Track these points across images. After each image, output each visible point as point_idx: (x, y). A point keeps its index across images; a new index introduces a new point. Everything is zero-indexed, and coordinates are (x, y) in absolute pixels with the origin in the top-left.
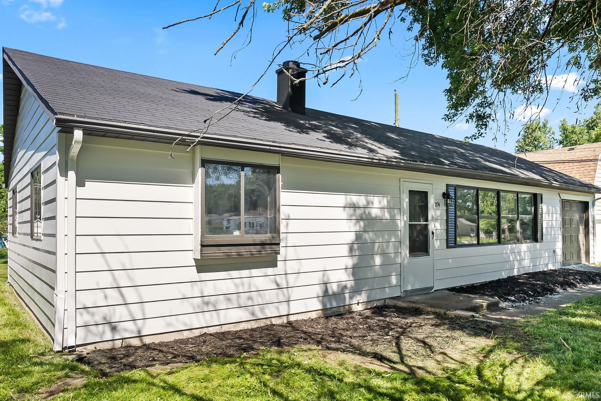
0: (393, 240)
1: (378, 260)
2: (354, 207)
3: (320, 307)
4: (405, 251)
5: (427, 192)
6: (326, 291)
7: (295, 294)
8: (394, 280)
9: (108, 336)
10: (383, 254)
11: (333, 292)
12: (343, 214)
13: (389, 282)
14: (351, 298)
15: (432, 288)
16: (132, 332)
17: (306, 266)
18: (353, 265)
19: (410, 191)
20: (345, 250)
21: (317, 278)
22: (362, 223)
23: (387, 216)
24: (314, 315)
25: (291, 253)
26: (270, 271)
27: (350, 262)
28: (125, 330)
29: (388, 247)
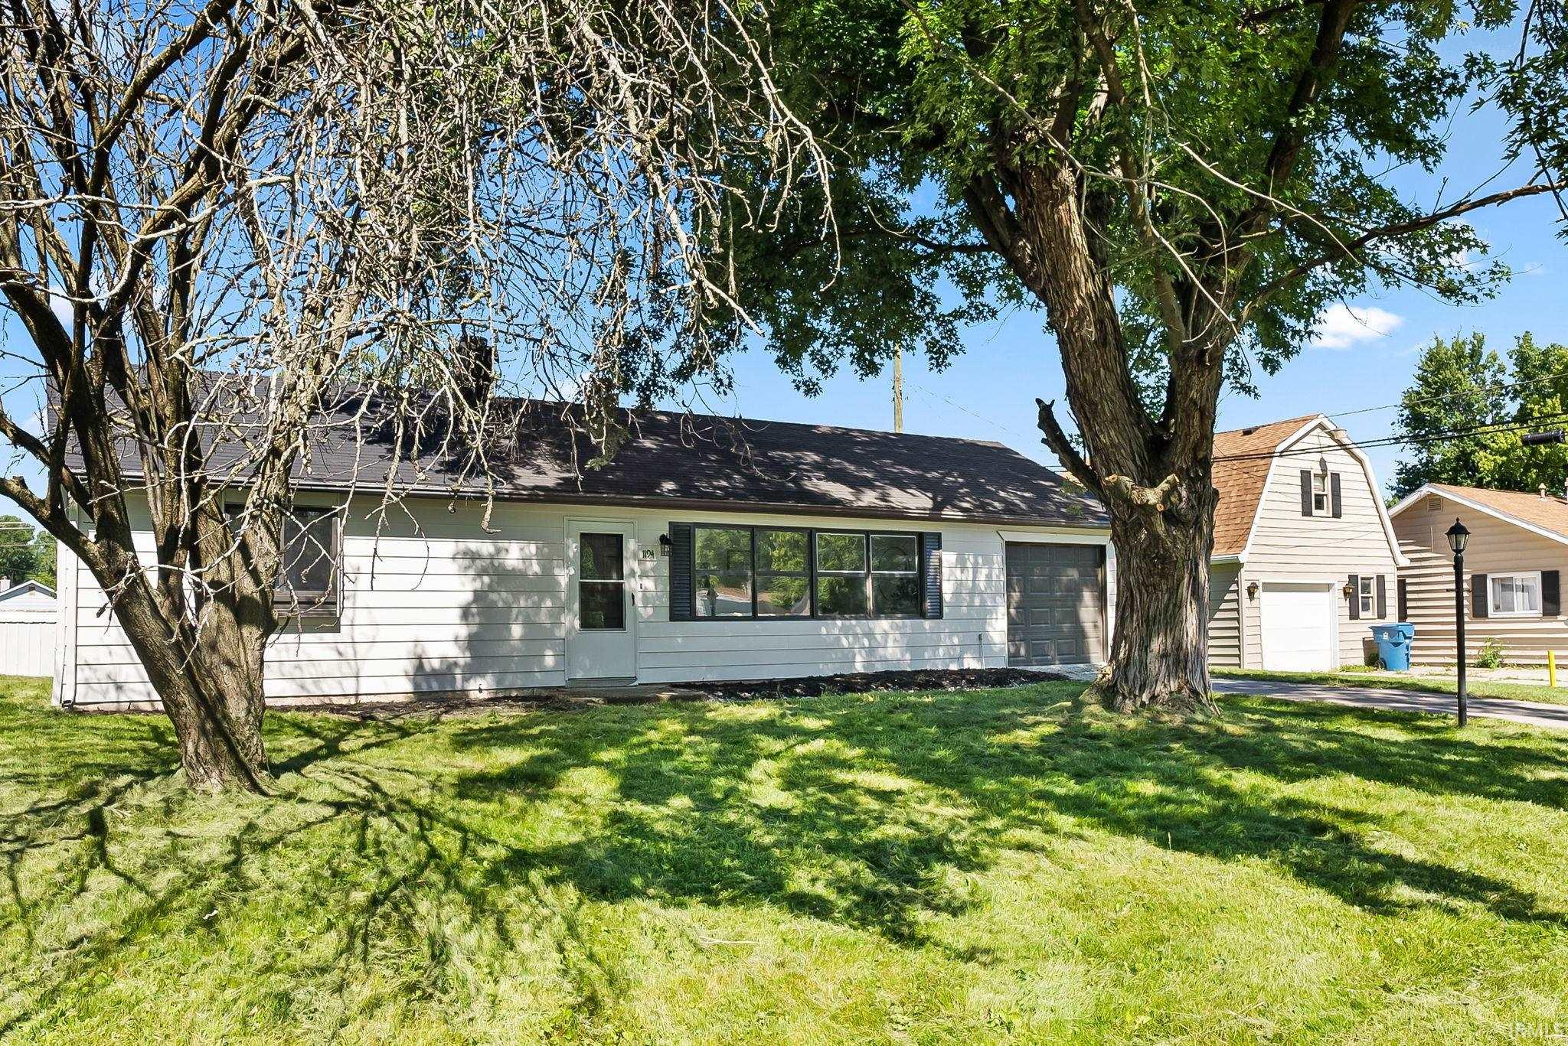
0: (549, 603)
1: (517, 631)
2: (473, 556)
3: (410, 688)
4: (572, 620)
5: (621, 536)
6: (420, 667)
7: (366, 668)
8: (549, 661)
9: (113, 695)
10: (528, 624)
11: (433, 669)
12: (453, 567)
13: (541, 663)
14: (465, 680)
15: (635, 679)
16: (140, 693)
17: (384, 633)
18: (469, 635)
19: (583, 535)
20: (455, 615)
21: (404, 650)
22: (486, 579)
23: (536, 568)
24: (401, 699)
25: (361, 617)
26: (329, 637)
27: (463, 632)
28: (133, 691)
29: (537, 614)
